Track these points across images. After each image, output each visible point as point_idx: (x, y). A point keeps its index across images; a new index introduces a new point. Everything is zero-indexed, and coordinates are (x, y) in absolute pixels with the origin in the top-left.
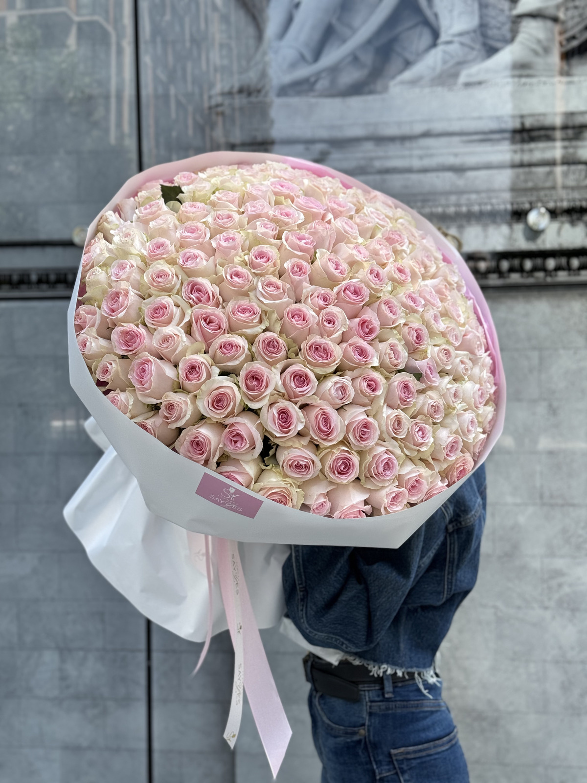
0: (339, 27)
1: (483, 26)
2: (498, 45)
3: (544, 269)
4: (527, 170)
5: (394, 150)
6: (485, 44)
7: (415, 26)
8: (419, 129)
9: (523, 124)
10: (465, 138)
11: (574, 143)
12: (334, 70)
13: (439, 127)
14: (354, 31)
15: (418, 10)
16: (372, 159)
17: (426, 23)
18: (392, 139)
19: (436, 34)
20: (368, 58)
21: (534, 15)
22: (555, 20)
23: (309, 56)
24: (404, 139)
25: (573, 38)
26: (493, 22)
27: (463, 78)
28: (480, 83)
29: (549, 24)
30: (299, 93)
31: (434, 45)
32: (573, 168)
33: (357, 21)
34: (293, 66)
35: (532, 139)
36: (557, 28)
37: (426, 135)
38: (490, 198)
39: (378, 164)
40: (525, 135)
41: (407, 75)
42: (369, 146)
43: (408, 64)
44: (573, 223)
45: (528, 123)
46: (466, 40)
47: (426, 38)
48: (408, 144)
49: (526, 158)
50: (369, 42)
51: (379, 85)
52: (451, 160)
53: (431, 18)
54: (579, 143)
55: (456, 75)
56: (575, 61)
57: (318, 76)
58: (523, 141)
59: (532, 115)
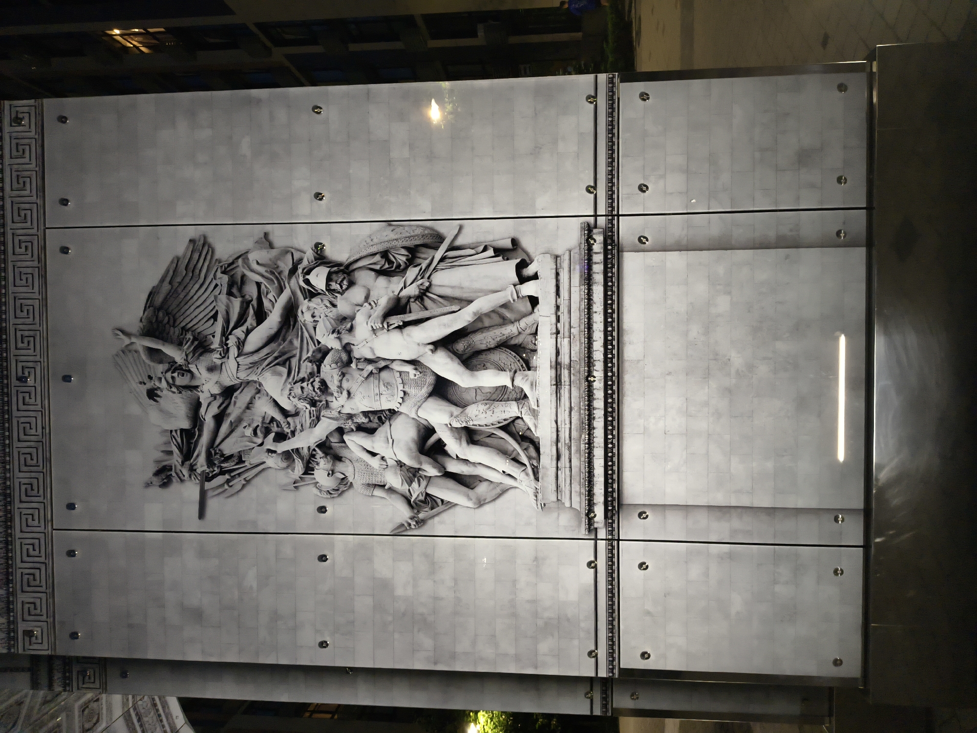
0: (513, 456)
1: (516, 400)
2: (523, 394)
3: (612, 377)
4: (572, 383)
5: (561, 435)
6: (523, 399)
7: (514, 425)
8: (554, 426)
9: (554, 385)
10: (558, 407)
11: (563, 366)
12: (530, 458)
13: (554, 417)
14: (515, 450)
15: (508, 425)
16: (565, 444)
17: (513, 421)
18: (558, 435)
19: (518, 418)
20: (526, 444)
21: (513, 381)
22: (515, 372)
23: (524, 468)
24: (557, 431)
25: (522, 366)
26: (515, 396)
27: (536, 408)
28: (538, 401)
29: (516, 374)
30: (538, 472)
31: (522, 418)
32: (572, 366)
33: (511, 448)
34: (527, 474)
35: (560, 381)
36: (518, 372)
37: (556, 422)
38: (582, 397)
39: (567, 441)
40: (558, 384)
41: (533, 429)
43: (529, 429)
44: (594, 366)
45: (554, 382)
46: (520, 406)
47: (519, 421)
48: (559, 429)
49: (567, 383)
50: (519, 444)
51: (536, 440)
52: (567, 412)
53: (512, 419)
54: (563, 364)
55: (534, 410)
56: (531, 365)
57: (532, 465)
58: (561, 385)
59: (551, 381)
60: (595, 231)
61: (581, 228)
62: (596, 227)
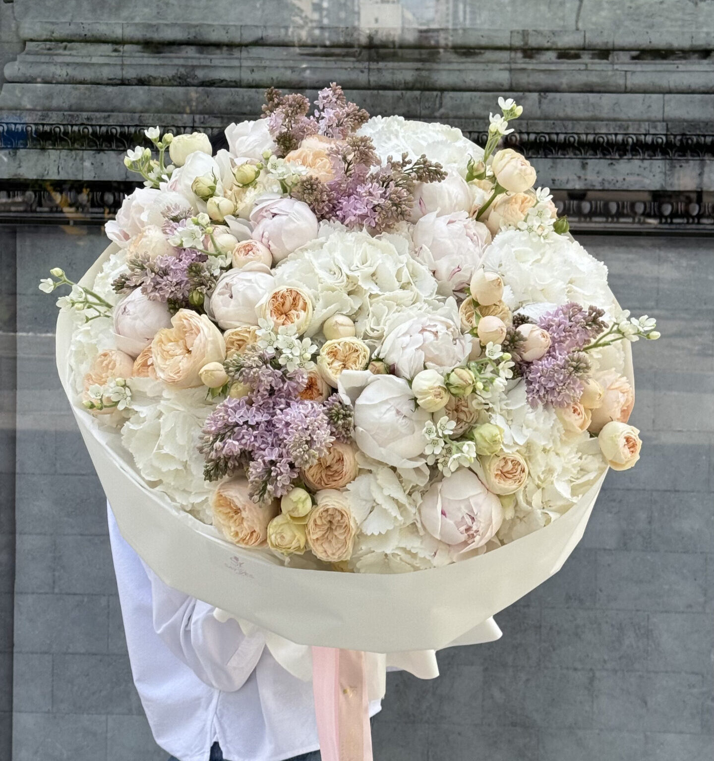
8: (249, 36)
9: (371, 39)
16: (194, 67)
18: (218, 45)
24: (231, 46)
32: (427, 93)
35: (382, 58)
37: (259, 43)
39: (201, 74)
40: (373, 53)
42: (191, 51)
45: (379, 38)
48: (236, 53)
49: (374, 79)
52: (288, 76)
58: (370, 59)
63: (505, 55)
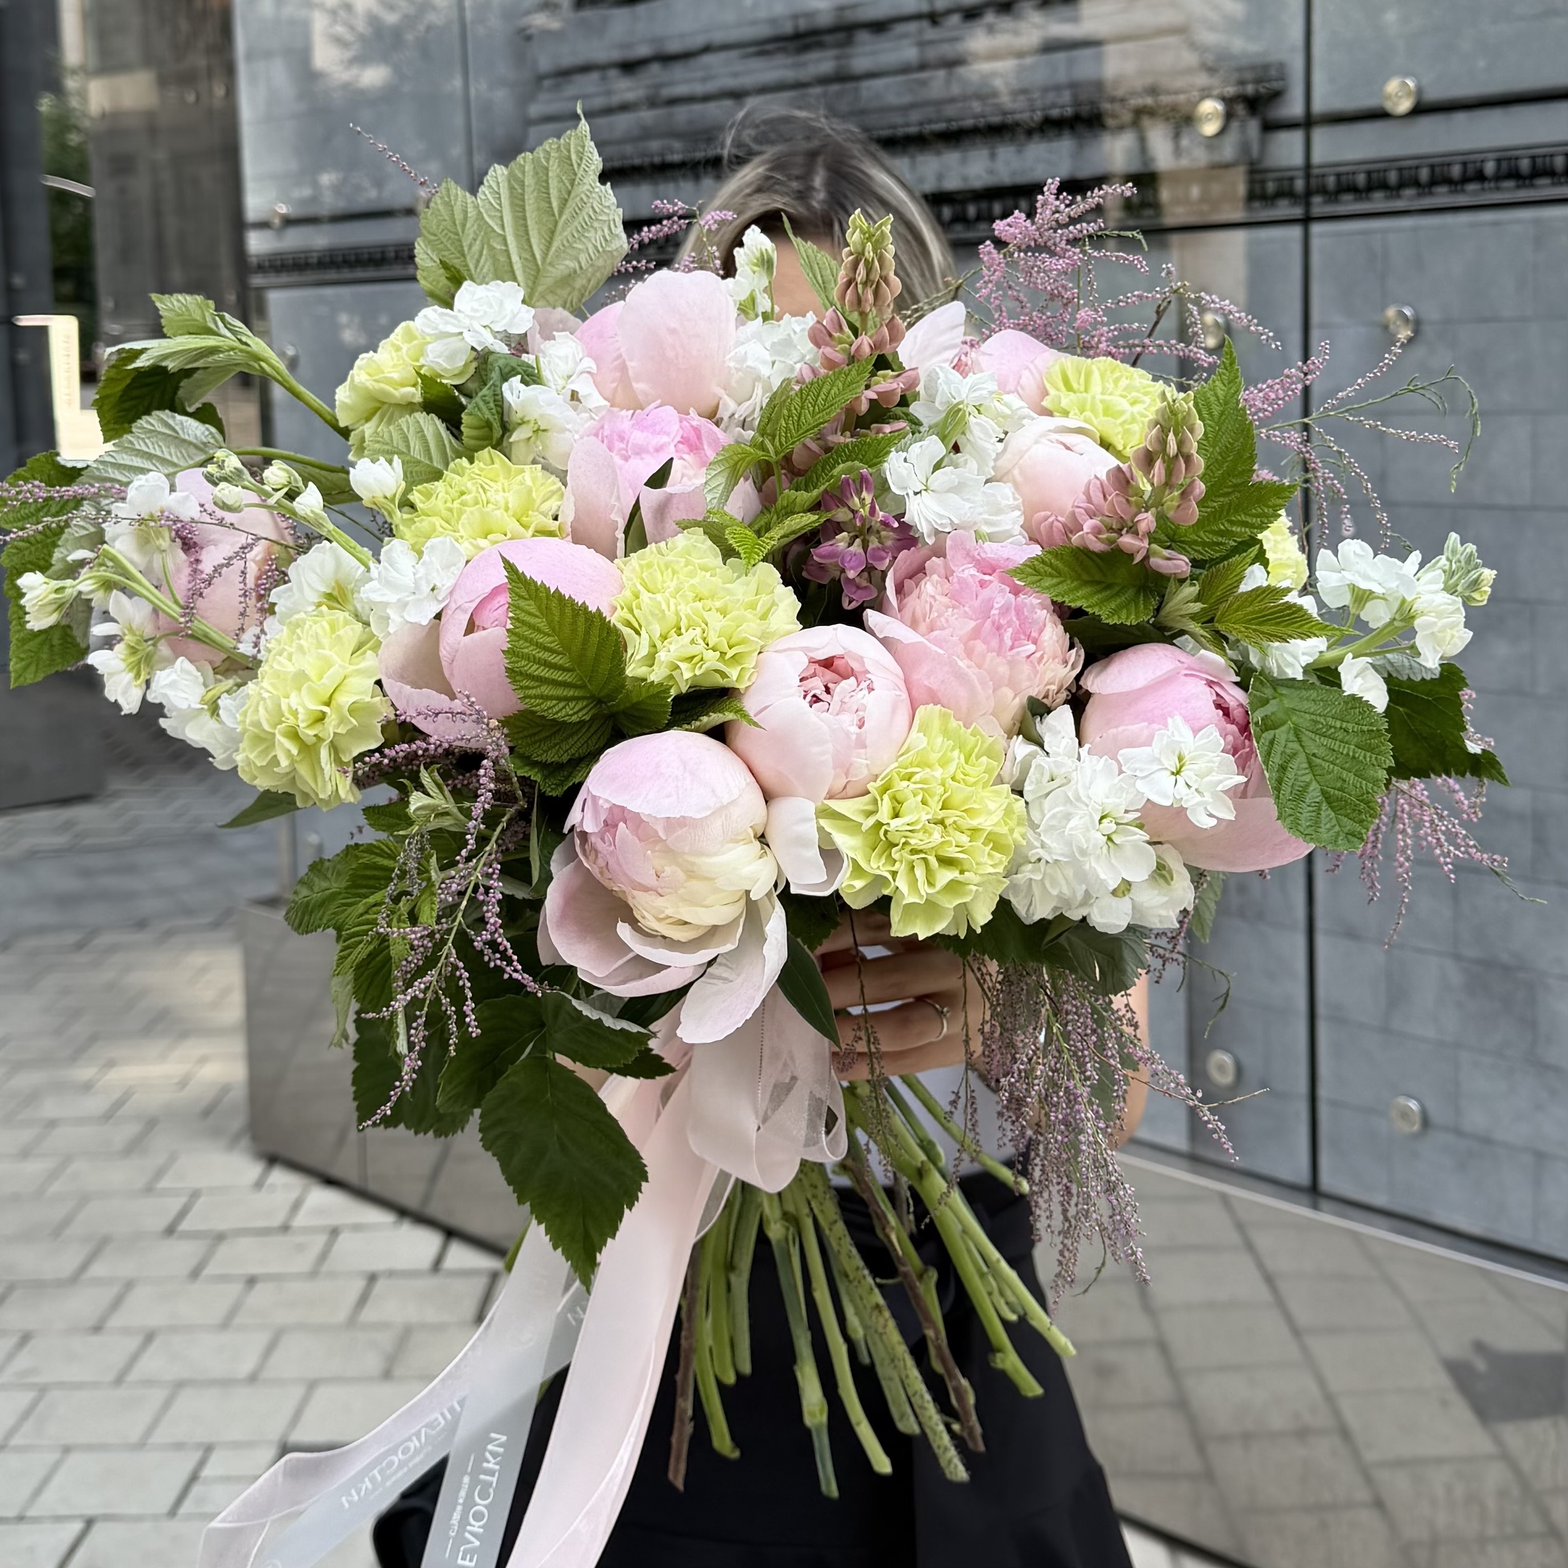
8: (699, 41)
11: (845, 50)
35: (806, 48)
42: (655, 68)
45: (803, 25)
48: (693, 63)
54: (849, 51)
60: (1253, 127)
61: (1266, 67)
62: (1270, 127)
63: (912, 27)
